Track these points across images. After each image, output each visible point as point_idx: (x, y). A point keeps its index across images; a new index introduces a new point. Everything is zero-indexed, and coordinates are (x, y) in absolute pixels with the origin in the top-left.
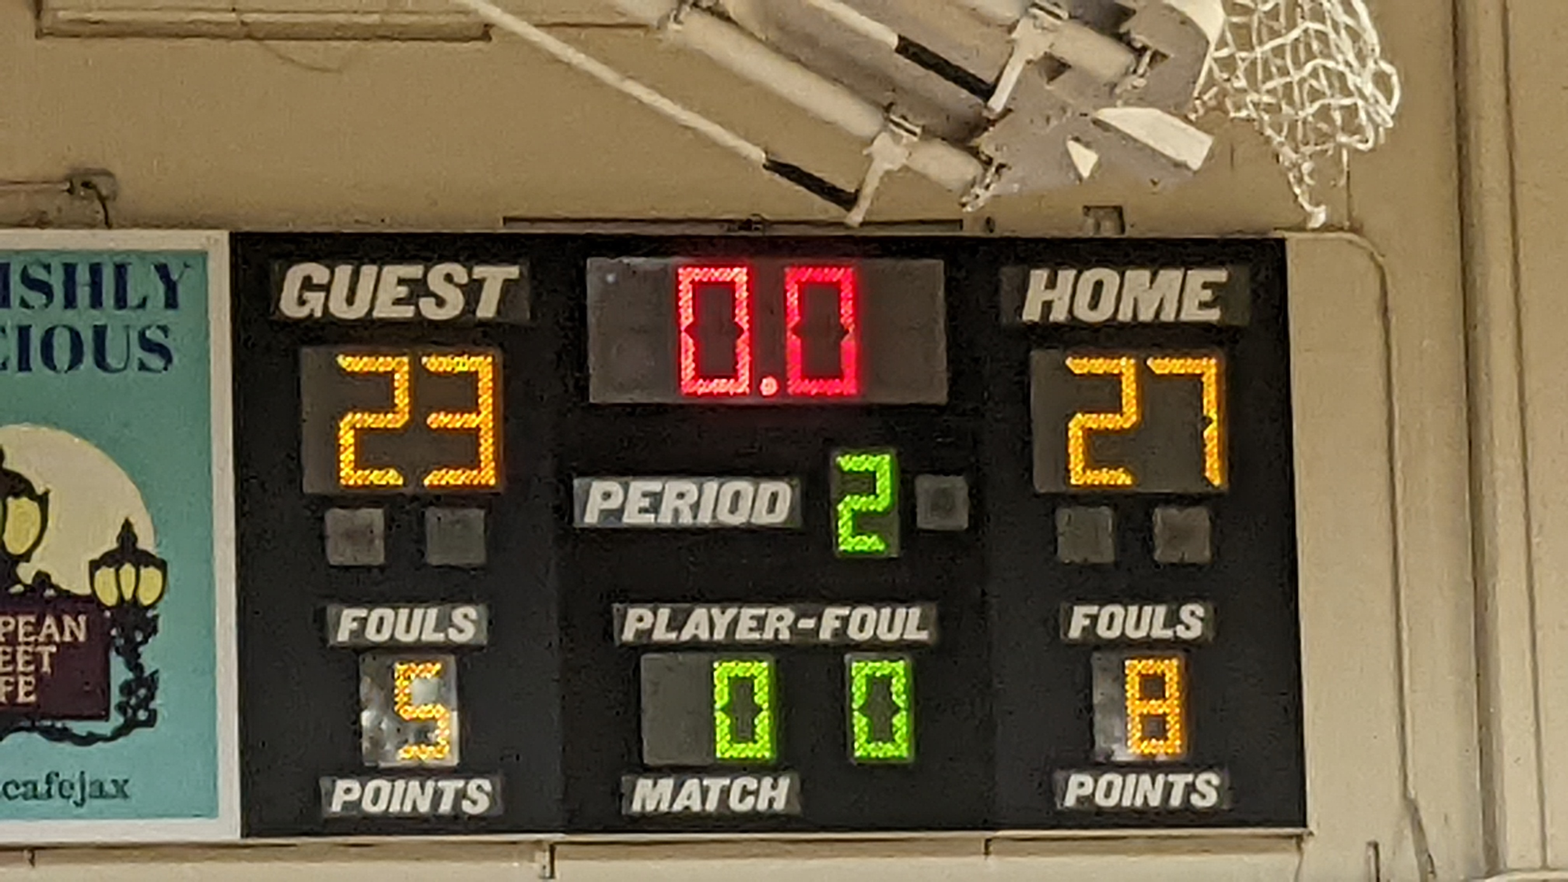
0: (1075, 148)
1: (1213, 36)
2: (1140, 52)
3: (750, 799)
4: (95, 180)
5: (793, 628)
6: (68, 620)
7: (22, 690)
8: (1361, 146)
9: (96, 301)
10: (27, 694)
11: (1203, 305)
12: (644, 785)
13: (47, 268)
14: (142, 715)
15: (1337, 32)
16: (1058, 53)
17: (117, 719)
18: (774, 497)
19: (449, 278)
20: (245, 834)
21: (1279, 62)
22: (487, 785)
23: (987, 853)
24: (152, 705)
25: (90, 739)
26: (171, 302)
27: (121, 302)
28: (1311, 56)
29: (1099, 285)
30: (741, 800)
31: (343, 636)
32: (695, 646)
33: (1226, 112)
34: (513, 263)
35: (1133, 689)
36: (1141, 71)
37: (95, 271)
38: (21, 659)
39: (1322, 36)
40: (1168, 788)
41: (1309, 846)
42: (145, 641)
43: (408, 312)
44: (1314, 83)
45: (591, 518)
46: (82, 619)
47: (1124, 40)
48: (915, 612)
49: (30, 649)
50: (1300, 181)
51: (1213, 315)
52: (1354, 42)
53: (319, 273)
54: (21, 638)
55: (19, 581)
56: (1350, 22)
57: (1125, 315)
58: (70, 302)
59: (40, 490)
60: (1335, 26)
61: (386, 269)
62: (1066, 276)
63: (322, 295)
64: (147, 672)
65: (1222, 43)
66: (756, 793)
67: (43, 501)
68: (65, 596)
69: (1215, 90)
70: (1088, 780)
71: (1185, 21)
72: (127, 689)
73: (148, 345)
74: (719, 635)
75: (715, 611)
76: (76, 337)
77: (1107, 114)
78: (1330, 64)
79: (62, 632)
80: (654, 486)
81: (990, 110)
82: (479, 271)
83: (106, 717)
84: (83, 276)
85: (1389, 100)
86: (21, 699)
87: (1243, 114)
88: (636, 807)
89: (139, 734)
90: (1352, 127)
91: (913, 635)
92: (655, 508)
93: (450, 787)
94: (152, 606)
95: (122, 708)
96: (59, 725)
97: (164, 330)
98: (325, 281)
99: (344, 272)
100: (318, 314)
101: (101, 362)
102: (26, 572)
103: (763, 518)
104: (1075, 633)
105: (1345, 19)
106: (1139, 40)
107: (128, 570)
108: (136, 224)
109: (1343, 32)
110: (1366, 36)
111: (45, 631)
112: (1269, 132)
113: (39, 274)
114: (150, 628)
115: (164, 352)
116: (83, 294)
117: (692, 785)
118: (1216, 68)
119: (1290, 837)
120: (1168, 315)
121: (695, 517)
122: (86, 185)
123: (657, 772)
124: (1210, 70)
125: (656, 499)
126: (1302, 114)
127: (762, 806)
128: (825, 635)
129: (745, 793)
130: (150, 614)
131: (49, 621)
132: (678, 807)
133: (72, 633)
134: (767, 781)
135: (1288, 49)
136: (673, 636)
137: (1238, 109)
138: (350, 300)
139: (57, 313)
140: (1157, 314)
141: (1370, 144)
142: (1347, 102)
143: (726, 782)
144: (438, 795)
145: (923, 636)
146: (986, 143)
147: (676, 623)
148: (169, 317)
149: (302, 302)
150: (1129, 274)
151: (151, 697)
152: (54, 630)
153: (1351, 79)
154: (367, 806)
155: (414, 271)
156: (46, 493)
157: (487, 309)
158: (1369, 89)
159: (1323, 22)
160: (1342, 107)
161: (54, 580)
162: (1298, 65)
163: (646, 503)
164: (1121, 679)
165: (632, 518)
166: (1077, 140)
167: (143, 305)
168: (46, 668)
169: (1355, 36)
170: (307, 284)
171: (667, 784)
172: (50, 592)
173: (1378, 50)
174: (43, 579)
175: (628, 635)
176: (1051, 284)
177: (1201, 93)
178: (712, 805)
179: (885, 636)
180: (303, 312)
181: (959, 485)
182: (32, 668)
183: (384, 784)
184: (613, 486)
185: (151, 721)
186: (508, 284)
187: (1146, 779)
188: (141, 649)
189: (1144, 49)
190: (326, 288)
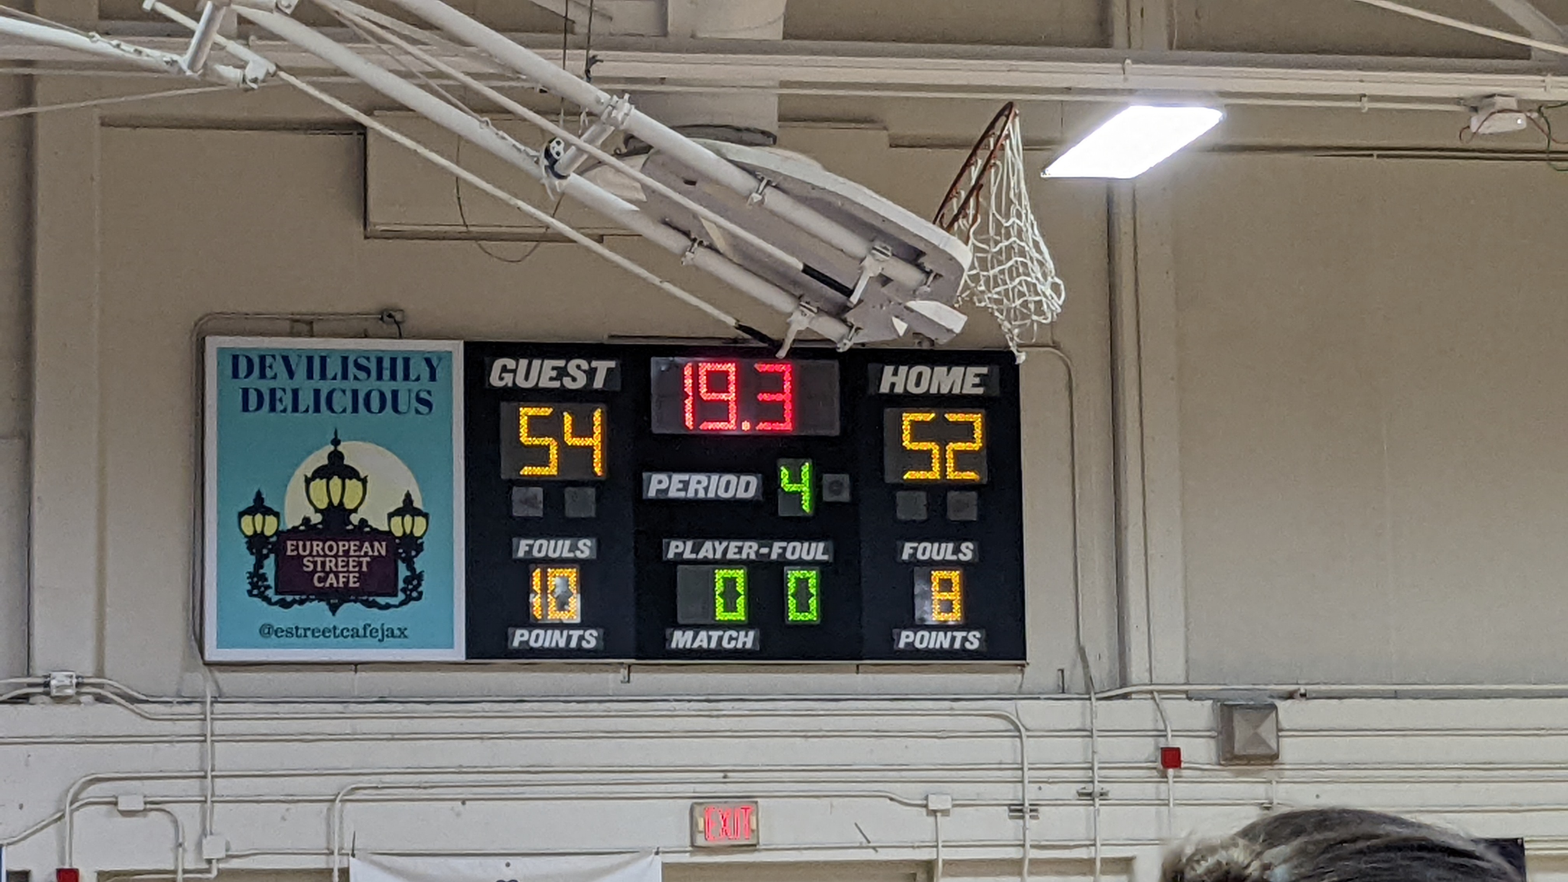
0: (896, 321)
1: (966, 265)
2: (928, 274)
3: (733, 643)
4: (393, 313)
5: (757, 553)
6: (376, 544)
7: (351, 580)
8: (1044, 321)
9: (393, 377)
10: (355, 582)
11: (975, 386)
12: (678, 634)
13: (368, 359)
14: (415, 594)
15: (1032, 263)
16: (887, 273)
17: (401, 596)
18: (748, 484)
19: (578, 367)
20: (468, 657)
21: (1002, 277)
22: (595, 633)
23: (858, 673)
24: (420, 589)
25: (387, 606)
26: (433, 377)
27: (406, 377)
28: (1018, 275)
29: (920, 375)
30: (729, 643)
31: (521, 554)
32: (706, 562)
33: (974, 303)
34: (611, 359)
35: (935, 586)
36: (929, 283)
37: (393, 361)
38: (351, 564)
39: (1025, 265)
40: (953, 639)
41: (1027, 670)
42: (416, 556)
43: (556, 384)
44: (1021, 288)
45: (652, 493)
46: (384, 544)
47: (921, 267)
48: (821, 545)
49: (356, 559)
50: (1012, 339)
51: (980, 391)
52: (1041, 268)
53: (510, 363)
54: (352, 553)
55: (351, 523)
56: (1040, 258)
57: (934, 390)
58: (380, 377)
59: (362, 476)
60: (1031, 258)
61: (546, 362)
62: (903, 369)
63: (512, 375)
64: (418, 571)
65: (972, 267)
66: (736, 639)
67: (364, 481)
68: (375, 531)
69: (968, 292)
70: (911, 634)
71: (952, 258)
72: (407, 580)
73: (420, 400)
74: (718, 556)
75: (717, 543)
76: (382, 395)
77: (911, 304)
78: (1029, 279)
79: (373, 551)
80: (685, 477)
81: (851, 303)
82: (594, 364)
83: (396, 595)
84: (386, 364)
85: (1059, 297)
86: (351, 585)
87: (983, 304)
88: (673, 645)
89: (412, 603)
90: (1039, 311)
91: (820, 557)
92: (685, 488)
93: (576, 634)
94: (421, 537)
95: (404, 590)
96: (371, 599)
97: (429, 393)
98: (514, 367)
99: (524, 363)
100: (510, 385)
101: (395, 409)
102: (355, 519)
103: (741, 495)
104: (905, 557)
105: (1036, 255)
106: (928, 267)
107: (408, 518)
108: (414, 337)
109: (1035, 262)
110: (1047, 265)
111: (364, 549)
112: (997, 314)
113: (363, 362)
114: (419, 549)
115: (428, 404)
116: (386, 374)
117: (703, 634)
118: (969, 282)
119: (1017, 665)
120: (957, 390)
121: (706, 493)
122: (390, 316)
123: (685, 627)
124: (966, 281)
125: (686, 484)
126: (1013, 305)
127: (740, 646)
128: (774, 556)
129: (731, 638)
130: (420, 541)
131: (367, 544)
132: (695, 645)
133: (378, 551)
134: (742, 633)
135: (1006, 272)
136: (693, 556)
137: (980, 302)
138: (527, 378)
139: (373, 383)
140: (951, 389)
141: (1049, 320)
142: (1037, 298)
143: (720, 633)
144: (569, 638)
145: (825, 557)
146: (850, 317)
147: (696, 550)
148: (431, 386)
149: (501, 379)
150: (936, 369)
151: (419, 584)
152: (370, 549)
153: (1039, 287)
154: (532, 644)
155: (561, 363)
156: (366, 477)
157: (598, 383)
158: (1049, 292)
159: (1025, 257)
160: (1035, 302)
161: (370, 523)
162: (1012, 279)
163: (681, 486)
164: (929, 582)
165: (673, 494)
166: (897, 317)
167: (418, 379)
168: (364, 569)
169: (1041, 264)
170: (504, 369)
171: (690, 634)
172: (368, 529)
173: (1053, 271)
174: (363, 522)
175: (671, 555)
176: (895, 373)
177: (962, 292)
178: (713, 645)
179: (805, 557)
180: (501, 384)
181: (845, 478)
182: (357, 569)
183: (541, 632)
184: (663, 477)
185: (419, 598)
186: (609, 370)
187: (941, 634)
188: (415, 559)
189: (931, 271)
190: (514, 371)
